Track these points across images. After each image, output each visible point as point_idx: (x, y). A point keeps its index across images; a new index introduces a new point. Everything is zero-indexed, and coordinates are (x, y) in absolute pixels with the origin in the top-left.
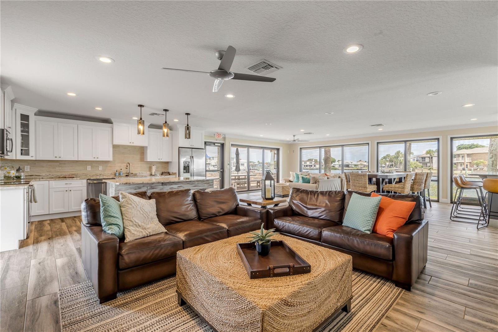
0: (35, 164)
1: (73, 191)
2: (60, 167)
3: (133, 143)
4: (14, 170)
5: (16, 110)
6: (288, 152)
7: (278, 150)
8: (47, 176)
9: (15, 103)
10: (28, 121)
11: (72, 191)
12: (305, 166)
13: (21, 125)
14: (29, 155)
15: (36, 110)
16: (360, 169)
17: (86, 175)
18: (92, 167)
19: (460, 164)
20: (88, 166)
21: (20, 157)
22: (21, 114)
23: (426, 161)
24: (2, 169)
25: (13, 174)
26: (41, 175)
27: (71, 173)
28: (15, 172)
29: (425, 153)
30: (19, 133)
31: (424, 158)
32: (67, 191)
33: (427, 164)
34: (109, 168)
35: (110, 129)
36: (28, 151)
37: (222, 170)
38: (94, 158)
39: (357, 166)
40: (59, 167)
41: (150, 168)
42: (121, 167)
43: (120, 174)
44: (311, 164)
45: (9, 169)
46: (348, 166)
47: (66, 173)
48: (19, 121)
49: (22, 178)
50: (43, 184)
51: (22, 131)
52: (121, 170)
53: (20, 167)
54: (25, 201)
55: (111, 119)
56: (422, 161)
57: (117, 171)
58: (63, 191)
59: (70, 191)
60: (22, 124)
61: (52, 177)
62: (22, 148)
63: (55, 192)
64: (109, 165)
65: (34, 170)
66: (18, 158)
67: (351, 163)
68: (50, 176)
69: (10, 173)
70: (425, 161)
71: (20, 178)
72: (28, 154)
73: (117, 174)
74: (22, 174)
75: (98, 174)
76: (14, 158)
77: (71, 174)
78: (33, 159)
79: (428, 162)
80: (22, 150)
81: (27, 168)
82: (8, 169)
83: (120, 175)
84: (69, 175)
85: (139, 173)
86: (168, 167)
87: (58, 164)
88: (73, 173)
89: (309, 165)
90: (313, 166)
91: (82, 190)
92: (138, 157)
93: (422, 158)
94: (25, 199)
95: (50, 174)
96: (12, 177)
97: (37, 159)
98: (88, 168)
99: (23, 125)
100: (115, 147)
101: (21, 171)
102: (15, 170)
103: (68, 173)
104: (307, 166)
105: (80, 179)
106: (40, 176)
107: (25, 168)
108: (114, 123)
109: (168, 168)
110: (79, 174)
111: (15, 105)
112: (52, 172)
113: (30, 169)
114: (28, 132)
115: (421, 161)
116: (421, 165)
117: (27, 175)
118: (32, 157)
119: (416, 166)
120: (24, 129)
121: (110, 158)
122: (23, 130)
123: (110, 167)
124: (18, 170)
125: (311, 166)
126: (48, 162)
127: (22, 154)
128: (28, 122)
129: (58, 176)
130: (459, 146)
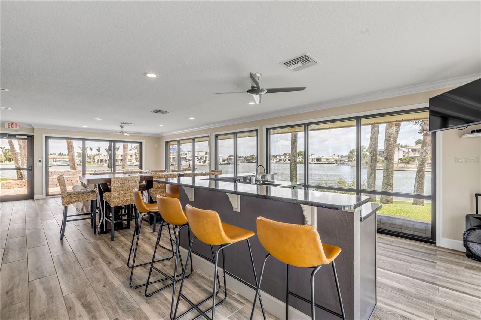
6: (156, 146)
12: (280, 160)
16: (330, 162)
19: (416, 158)
39: (328, 160)
44: (286, 158)
46: (320, 160)
67: (322, 157)
89: (284, 160)
90: (287, 160)
104: (281, 160)
125: (286, 160)
130: (418, 141)
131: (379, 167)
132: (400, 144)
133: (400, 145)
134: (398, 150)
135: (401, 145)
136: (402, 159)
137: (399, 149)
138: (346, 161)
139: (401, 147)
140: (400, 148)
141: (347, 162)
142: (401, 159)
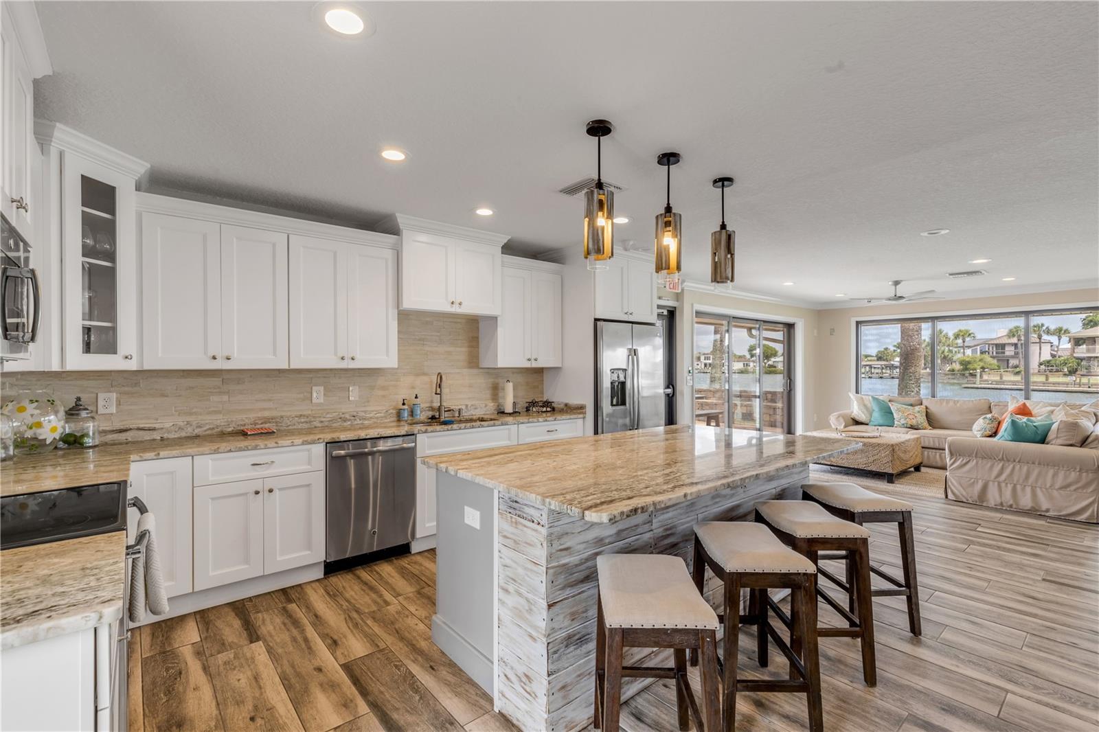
0: (137, 384)
1: (280, 489)
2: (224, 393)
3: (460, 304)
4: (56, 413)
5: (61, 155)
6: (815, 334)
7: (790, 327)
8: (181, 429)
9: (58, 124)
10: (112, 210)
11: (276, 492)
13: (83, 224)
14: (115, 352)
15: (141, 168)
17: (310, 422)
18: (327, 391)
20: (314, 388)
21: (78, 361)
22: (83, 176)
23: (1007, 353)
24: (6, 411)
25: (54, 430)
26: (157, 426)
27: (260, 415)
28: (62, 423)
29: (1005, 334)
30: (75, 261)
31: (1001, 347)
32: (257, 493)
33: (1008, 360)
34: (381, 393)
35: (389, 254)
36: (111, 332)
37: (669, 391)
38: (343, 358)
40: (221, 393)
41: (496, 391)
42: (413, 388)
43: (412, 413)
45: (37, 412)
47: (244, 416)
48: (74, 210)
49: (89, 441)
50: (172, 473)
51: (87, 252)
52: (416, 397)
53: (79, 399)
54: (104, 717)
55: (397, 214)
56: (997, 353)
57: (404, 404)
58: (246, 494)
59: (271, 491)
60: (86, 218)
61: (197, 431)
62: (88, 323)
63: (213, 499)
64: (381, 381)
65: (133, 407)
66: (70, 367)
68: (190, 429)
69: (39, 425)
70: (1004, 353)
71: (82, 444)
72: (110, 347)
73: (406, 414)
74: (90, 427)
75: (347, 416)
76: (55, 367)
77: (259, 418)
78: (132, 365)
79: (1012, 357)
80: (87, 331)
81: (108, 403)
82: (31, 409)
83: (412, 415)
84: (255, 424)
85: (467, 406)
86: (543, 384)
87: (216, 381)
88: (267, 414)
91: (308, 485)
92: (460, 352)
93: (997, 345)
94: (105, 701)
95: (188, 423)
96: (48, 442)
97: (146, 368)
98: (315, 395)
99: (89, 224)
100: (405, 317)
101: (84, 414)
102: (62, 414)
103: (253, 416)
105: (303, 444)
106: (154, 429)
107: (101, 403)
108: (406, 234)
109: (543, 388)
110: (288, 417)
111: (57, 134)
112: (196, 413)
113: (119, 403)
114: (111, 256)
115: (994, 353)
116: (995, 362)
117: (107, 429)
118: (126, 357)
119: (985, 367)
120: (95, 241)
121: (389, 359)
122: (94, 247)
123: (384, 388)
124: (73, 413)
126: (183, 377)
127: (87, 348)
128: (113, 212)
129: (217, 427)
131: (991, 384)
132: (1043, 325)
133: (1044, 328)
134: (1038, 340)
135: (1047, 328)
136: (1049, 362)
137: (1040, 339)
138: (875, 368)
139: (1048, 332)
140: (1045, 337)
141: (877, 371)
142: (1047, 363)
